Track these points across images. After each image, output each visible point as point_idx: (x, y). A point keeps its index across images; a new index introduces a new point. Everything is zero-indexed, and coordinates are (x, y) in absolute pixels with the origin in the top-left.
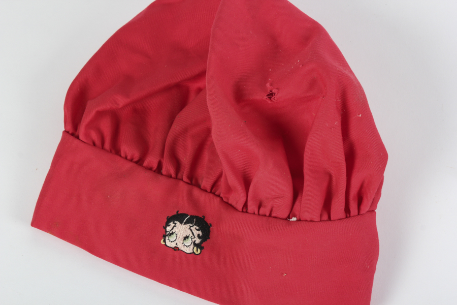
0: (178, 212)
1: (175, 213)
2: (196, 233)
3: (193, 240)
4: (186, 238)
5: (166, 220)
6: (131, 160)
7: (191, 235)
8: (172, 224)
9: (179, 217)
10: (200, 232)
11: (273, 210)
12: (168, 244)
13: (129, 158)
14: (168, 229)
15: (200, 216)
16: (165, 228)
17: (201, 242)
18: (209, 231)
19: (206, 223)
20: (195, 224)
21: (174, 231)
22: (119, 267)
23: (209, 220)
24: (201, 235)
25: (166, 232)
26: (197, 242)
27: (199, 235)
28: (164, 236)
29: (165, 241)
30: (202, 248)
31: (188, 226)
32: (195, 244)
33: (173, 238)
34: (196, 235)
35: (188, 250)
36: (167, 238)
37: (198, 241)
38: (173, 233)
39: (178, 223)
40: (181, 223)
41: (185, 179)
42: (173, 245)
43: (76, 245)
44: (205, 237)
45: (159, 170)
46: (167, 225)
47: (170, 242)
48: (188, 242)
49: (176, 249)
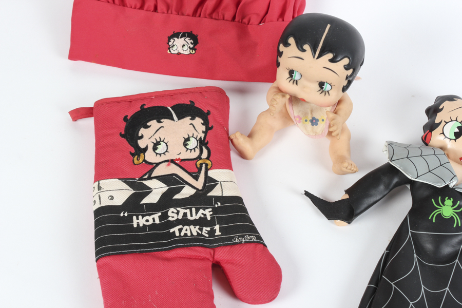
0: (174, 32)
1: (173, 33)
2: (189, 42)
3: (189, 46)
4: (183, 46)
5: (167, 39)
6: (135, 8)
7: (186, 43)
8: (172, 40)
9: (176, 35)
10: (192, 41)
12: (173, 52)
13: (133, 7)
14: (170, 43)
15: (189, 31)
16: (168, 44)
17: (194, 46)
18: (197, 39)
19: (194, 35)
20: (188, 37)
21: (174, 44)
24: (192, 42)
25: (169, 46)
26: (191, 47)
27: (191, 43)
28: (169, 48)
29: (170, 51)
30: (195, 50)
31: (183, 39)
32: (190, 48)
33: (175, 48)
34: (190, 43)
35: (187, 52)
36: (171, 49)
37: (192, 46)
38: (174, 45)
39: (176, 39)
40: (178, 38)
41: (174, 12)
42: (176, 52)
44: (195, 42)
45: (156, 10)
46: (169, 41)
47: (174, 51)
48: (186, 48)
49: (179, 54)
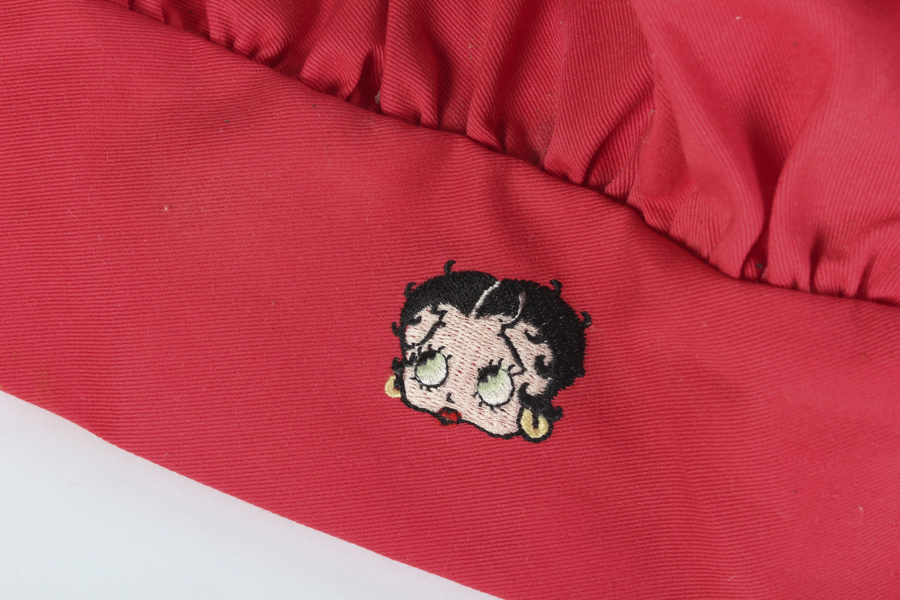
0: (450, 264)
1: (440, 271)
2: (529, 351)
3: (519, 381)
4: (488, 372)
5: (401, 300)
6: (251, 54)
7: (508, 360)
8: (427, 317)
9: (458, 288)
10: (545, 350)
11: (875, 273)
12: (415, 396)
13: (240, 43)
14: (414, 334)
15: (544, 280)
16: (400, 332)
17: (551, 391)
18: (581, 344)
19: (569, 312)
20: (524, 317)
21: (435, 344)
22: (216, 493)
23: (578, 297)
24: (548, 359)
25: (405, 346)
26: (532, 390)
27: (539, 360)
28: (399, 366)
29: (400, 385)
30: (553, 415)
31: (494, 323)
32: (526, 400)
33: (432, 372)
34: (529, 364)
35: (498, 424)
36: (409, 372)
37: (537, 385)
38: (431, 354)
39: (452, 313)
40: (465, 310)
41: (475, 128)
42: (434, 402)
43: (42, 405)
44: (565, 367)
45: (366, 93)
46: (409, 318)
47: (423, 390)
48: (499, 389)
49: (448, 417)
